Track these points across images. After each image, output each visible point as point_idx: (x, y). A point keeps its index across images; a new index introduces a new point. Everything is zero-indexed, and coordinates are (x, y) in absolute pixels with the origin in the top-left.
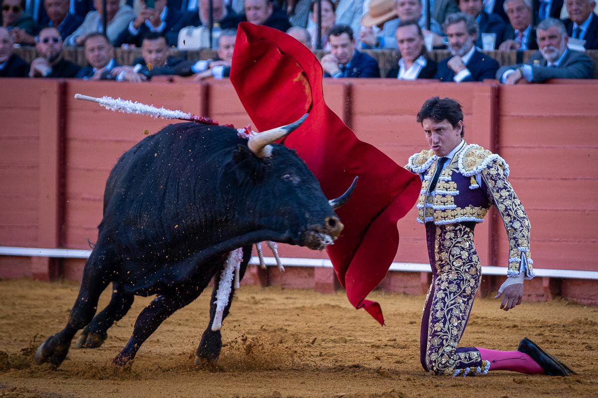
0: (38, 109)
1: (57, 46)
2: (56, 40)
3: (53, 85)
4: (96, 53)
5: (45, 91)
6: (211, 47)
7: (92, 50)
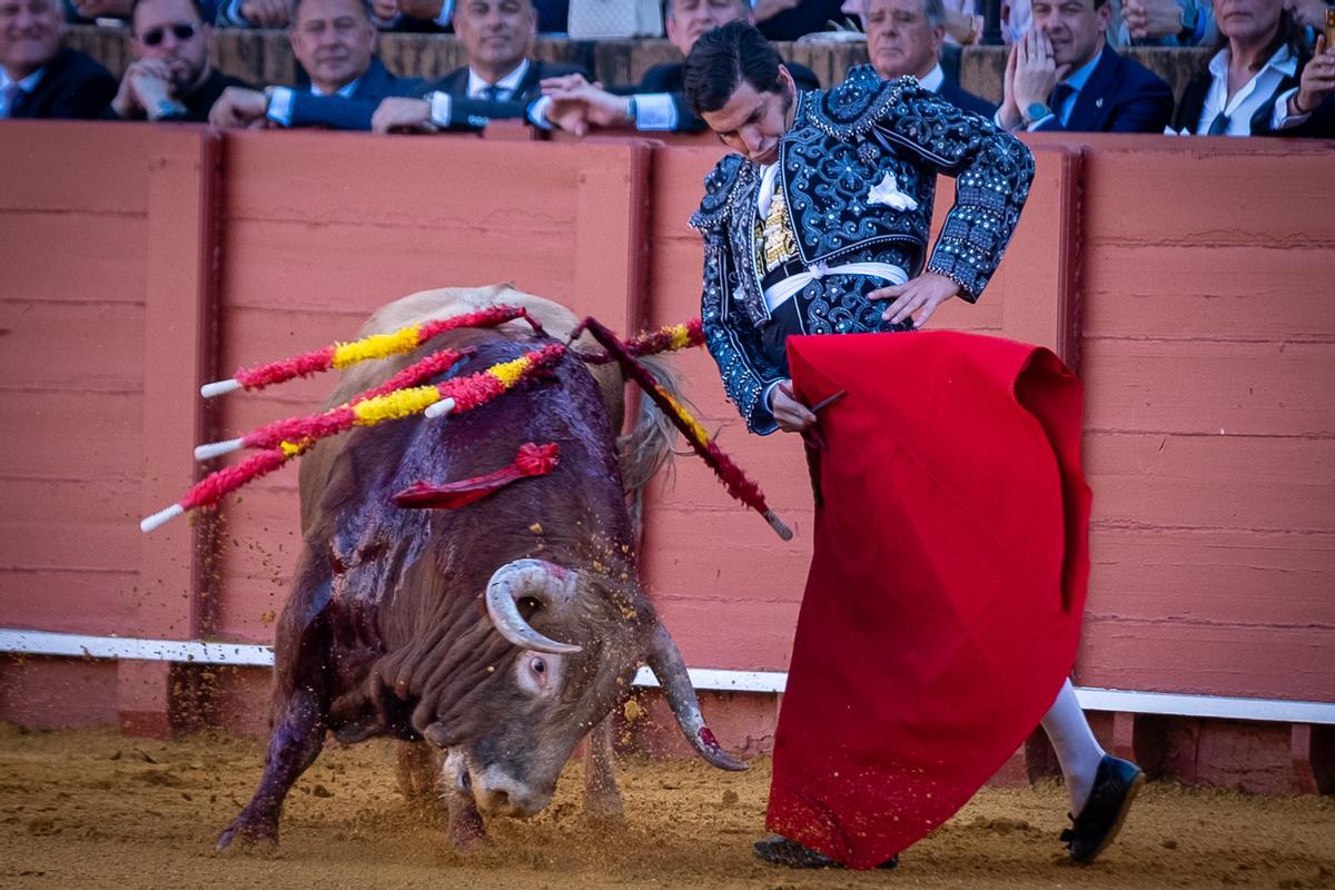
0: (145, 215)
1: (191, 49)
2: (183, 32)
3: (188, 146)
4: (329, 37)
5: (164, 163)
6: (665, 35)
7: (319, 27)
